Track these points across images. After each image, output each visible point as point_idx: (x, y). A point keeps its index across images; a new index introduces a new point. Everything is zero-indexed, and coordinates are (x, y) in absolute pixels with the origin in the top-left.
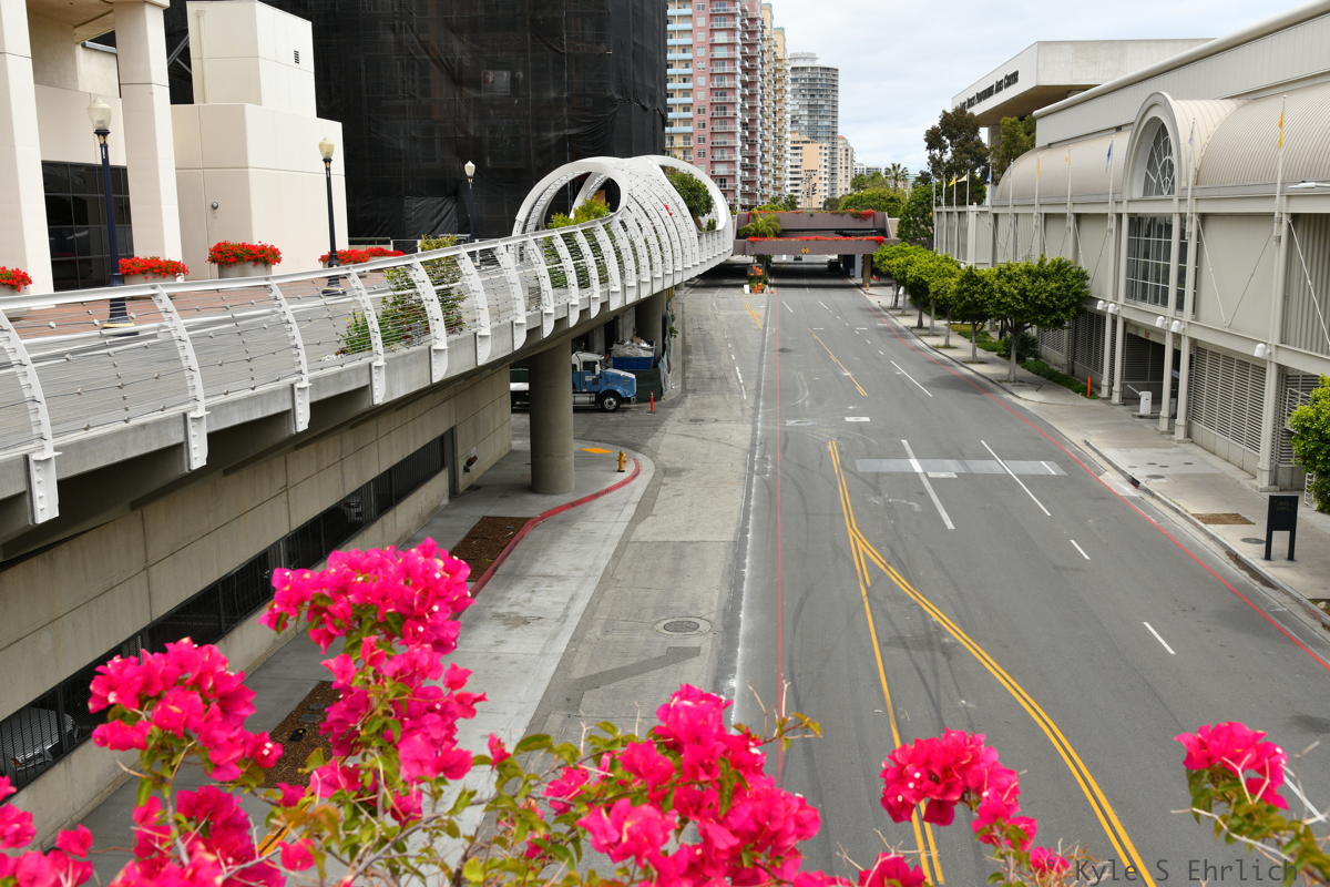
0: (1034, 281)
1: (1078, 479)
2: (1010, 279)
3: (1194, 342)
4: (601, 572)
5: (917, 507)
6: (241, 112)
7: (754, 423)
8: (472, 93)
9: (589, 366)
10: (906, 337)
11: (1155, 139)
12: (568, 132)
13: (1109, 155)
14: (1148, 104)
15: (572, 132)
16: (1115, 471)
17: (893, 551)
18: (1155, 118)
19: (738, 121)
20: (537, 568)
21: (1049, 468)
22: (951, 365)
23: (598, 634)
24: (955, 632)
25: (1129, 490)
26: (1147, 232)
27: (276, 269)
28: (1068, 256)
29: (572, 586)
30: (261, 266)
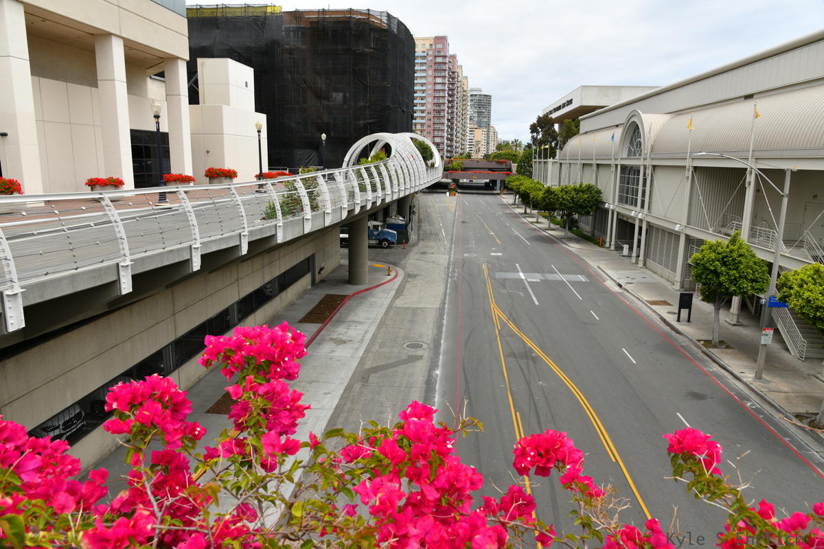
0: (577, 194)
1: (594, 284)
2: (567, 192)
3: (648, 223)
4: (379, 321)
5: (522, 294)
6: (220, 110)
7: (450, 255)
8: (326, 103)
9: (376, 227)
10: (519, 217)
11: (634, 131)
12: (368, 121)
13: (613, 137)
14: (632, 115)
15: (371, 121)
16: (611, 281)
17: (511, 314)
18: (634, 122)
19: (446, 118)
20: (351, 318)
21: (581, 278)
22: (538, 231)
23: (377, 348)
24: (538, 351)
25: (617, 289)
26: (629, 173)
27: (235, 180)
28: (593, 183)
29: (365, 327)
30: (228, 179)
